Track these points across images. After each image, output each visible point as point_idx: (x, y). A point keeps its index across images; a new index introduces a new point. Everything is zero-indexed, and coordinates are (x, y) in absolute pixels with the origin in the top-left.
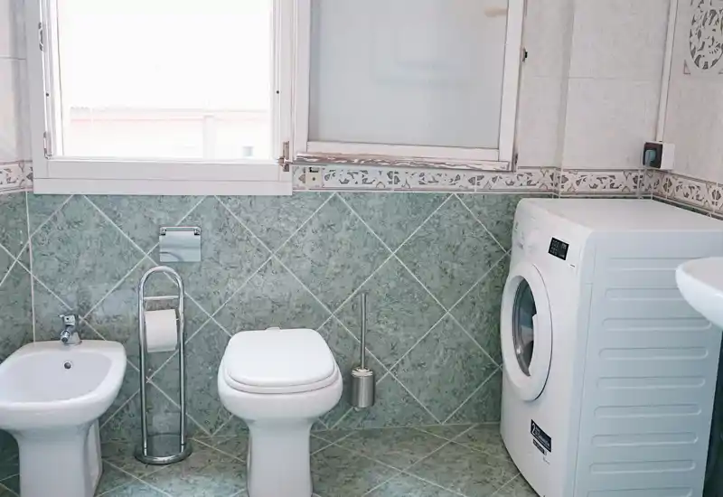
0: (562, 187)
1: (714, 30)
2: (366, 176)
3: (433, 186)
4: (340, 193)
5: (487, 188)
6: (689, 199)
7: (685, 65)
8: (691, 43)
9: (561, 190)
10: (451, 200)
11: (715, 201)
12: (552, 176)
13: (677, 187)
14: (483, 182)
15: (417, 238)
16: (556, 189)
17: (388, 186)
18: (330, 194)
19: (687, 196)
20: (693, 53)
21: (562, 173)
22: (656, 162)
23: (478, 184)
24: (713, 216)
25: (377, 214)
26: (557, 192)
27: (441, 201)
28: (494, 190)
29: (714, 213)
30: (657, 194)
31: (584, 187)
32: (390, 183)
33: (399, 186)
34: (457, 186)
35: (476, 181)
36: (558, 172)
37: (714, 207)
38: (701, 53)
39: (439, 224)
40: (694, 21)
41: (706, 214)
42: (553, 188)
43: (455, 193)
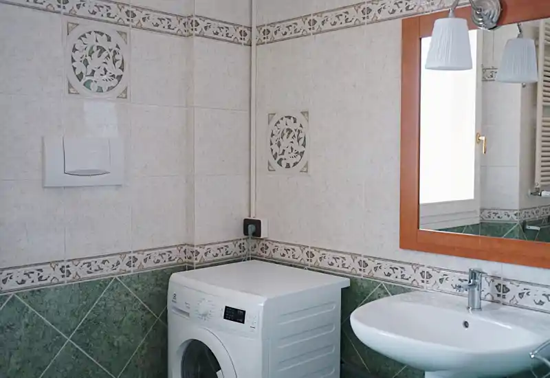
0: (196, 259)
1: (292, 142)
2: (41, 274)
3: (98, 273)
4: (17, 294)
5: (141, 267)
6: (286, 258)
7: (269, 164)
8: (272, 150)
9: (195, 262)
10: (114, 283)
11: (309, 258)
12: (185, 251)
13: (274, 250)
14: (137, 264)
15: (88, 320)
16: (190, 261)
17: (61, 279)
18: (7, 296)
19: (284, 255)
20: (275, 157)
21: (195, 248)
22: (257, 233)
23: (134, 266)
24: (309, 269)
25: (52, 307)
26: (192, 264)
27: (106, 285)
28: (146, 269)
29: (309, 267)
30: (255, 255)
31: (210, 257)
32: (63, 276)
33: (70, 278)
34: (118, 270)
35: (132, 264)
36: (192, 248)
37: (309, 262)
38: (282, 157)
39: (105, 306)
40: (272, 135)
41: (302, 268)
42: (187, 260)
43: (116, 276)
